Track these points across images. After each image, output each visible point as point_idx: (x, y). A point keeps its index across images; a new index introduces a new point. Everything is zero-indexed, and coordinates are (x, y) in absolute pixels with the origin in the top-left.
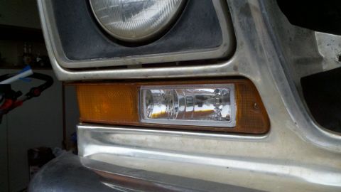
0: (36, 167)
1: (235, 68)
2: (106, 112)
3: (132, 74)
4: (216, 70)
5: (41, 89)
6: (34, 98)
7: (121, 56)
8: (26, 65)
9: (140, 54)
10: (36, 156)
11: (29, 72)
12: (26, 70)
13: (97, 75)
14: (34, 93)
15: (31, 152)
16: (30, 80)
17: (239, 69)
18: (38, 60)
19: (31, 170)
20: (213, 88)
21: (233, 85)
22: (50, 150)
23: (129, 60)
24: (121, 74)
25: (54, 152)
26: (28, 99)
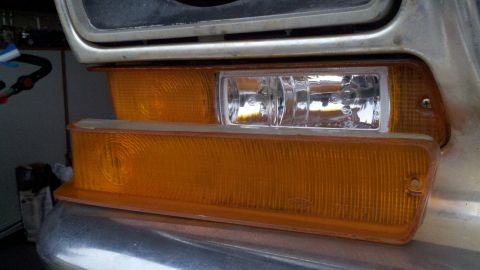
0: (29, 193)
1: (398, 41)
2: (160, 113)
3: (209, 50)
4: (361, 44)
5: (34, 78)
6: (24, 92)
7: (188, 22)
8: (7, 44)
9: (221, 18)
10: (28, 176)
11: (15, 53)
12: (9, 51)
13: (147, 53)
14: (23, 84)
15: (20, 171)
16: (17, 66)
17: (405, 42)
18: (24, 35)
19: (22, 198)
20: (340, 75)
21: (385, 68)
22: (48, 168)
23: (203, 27)
24: (190, 52)
25: (54, 171)
26: (16, 93)
